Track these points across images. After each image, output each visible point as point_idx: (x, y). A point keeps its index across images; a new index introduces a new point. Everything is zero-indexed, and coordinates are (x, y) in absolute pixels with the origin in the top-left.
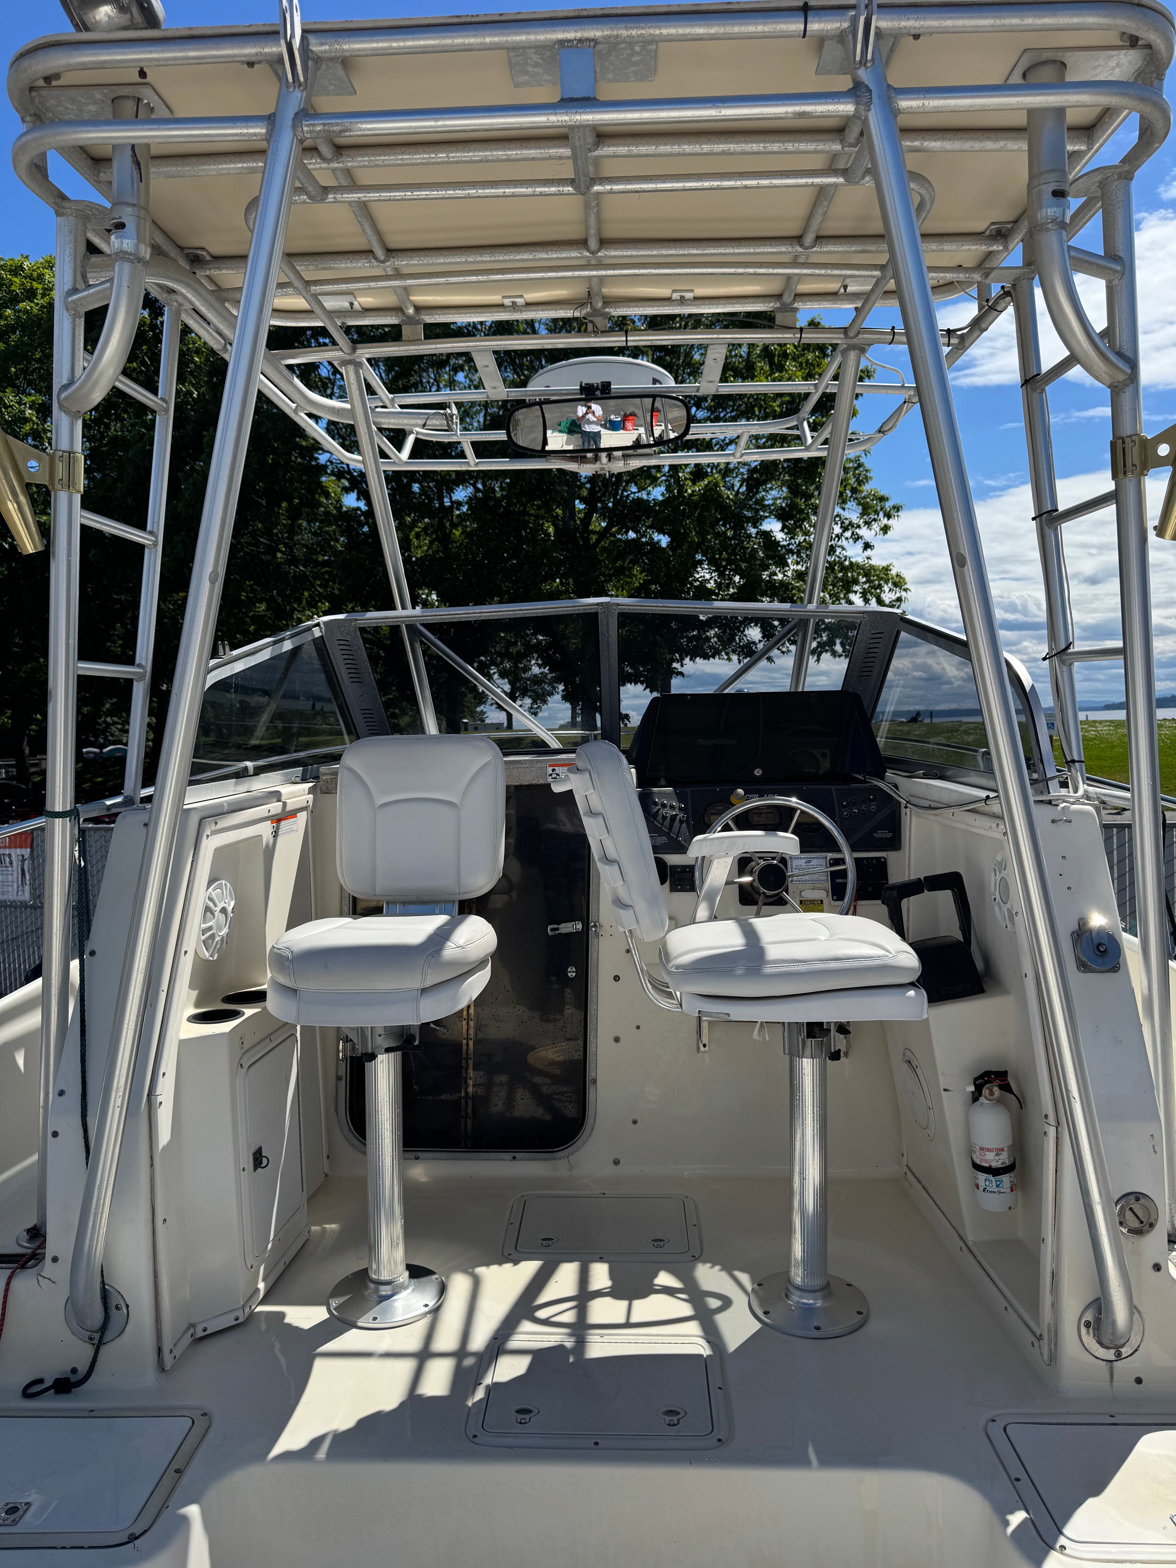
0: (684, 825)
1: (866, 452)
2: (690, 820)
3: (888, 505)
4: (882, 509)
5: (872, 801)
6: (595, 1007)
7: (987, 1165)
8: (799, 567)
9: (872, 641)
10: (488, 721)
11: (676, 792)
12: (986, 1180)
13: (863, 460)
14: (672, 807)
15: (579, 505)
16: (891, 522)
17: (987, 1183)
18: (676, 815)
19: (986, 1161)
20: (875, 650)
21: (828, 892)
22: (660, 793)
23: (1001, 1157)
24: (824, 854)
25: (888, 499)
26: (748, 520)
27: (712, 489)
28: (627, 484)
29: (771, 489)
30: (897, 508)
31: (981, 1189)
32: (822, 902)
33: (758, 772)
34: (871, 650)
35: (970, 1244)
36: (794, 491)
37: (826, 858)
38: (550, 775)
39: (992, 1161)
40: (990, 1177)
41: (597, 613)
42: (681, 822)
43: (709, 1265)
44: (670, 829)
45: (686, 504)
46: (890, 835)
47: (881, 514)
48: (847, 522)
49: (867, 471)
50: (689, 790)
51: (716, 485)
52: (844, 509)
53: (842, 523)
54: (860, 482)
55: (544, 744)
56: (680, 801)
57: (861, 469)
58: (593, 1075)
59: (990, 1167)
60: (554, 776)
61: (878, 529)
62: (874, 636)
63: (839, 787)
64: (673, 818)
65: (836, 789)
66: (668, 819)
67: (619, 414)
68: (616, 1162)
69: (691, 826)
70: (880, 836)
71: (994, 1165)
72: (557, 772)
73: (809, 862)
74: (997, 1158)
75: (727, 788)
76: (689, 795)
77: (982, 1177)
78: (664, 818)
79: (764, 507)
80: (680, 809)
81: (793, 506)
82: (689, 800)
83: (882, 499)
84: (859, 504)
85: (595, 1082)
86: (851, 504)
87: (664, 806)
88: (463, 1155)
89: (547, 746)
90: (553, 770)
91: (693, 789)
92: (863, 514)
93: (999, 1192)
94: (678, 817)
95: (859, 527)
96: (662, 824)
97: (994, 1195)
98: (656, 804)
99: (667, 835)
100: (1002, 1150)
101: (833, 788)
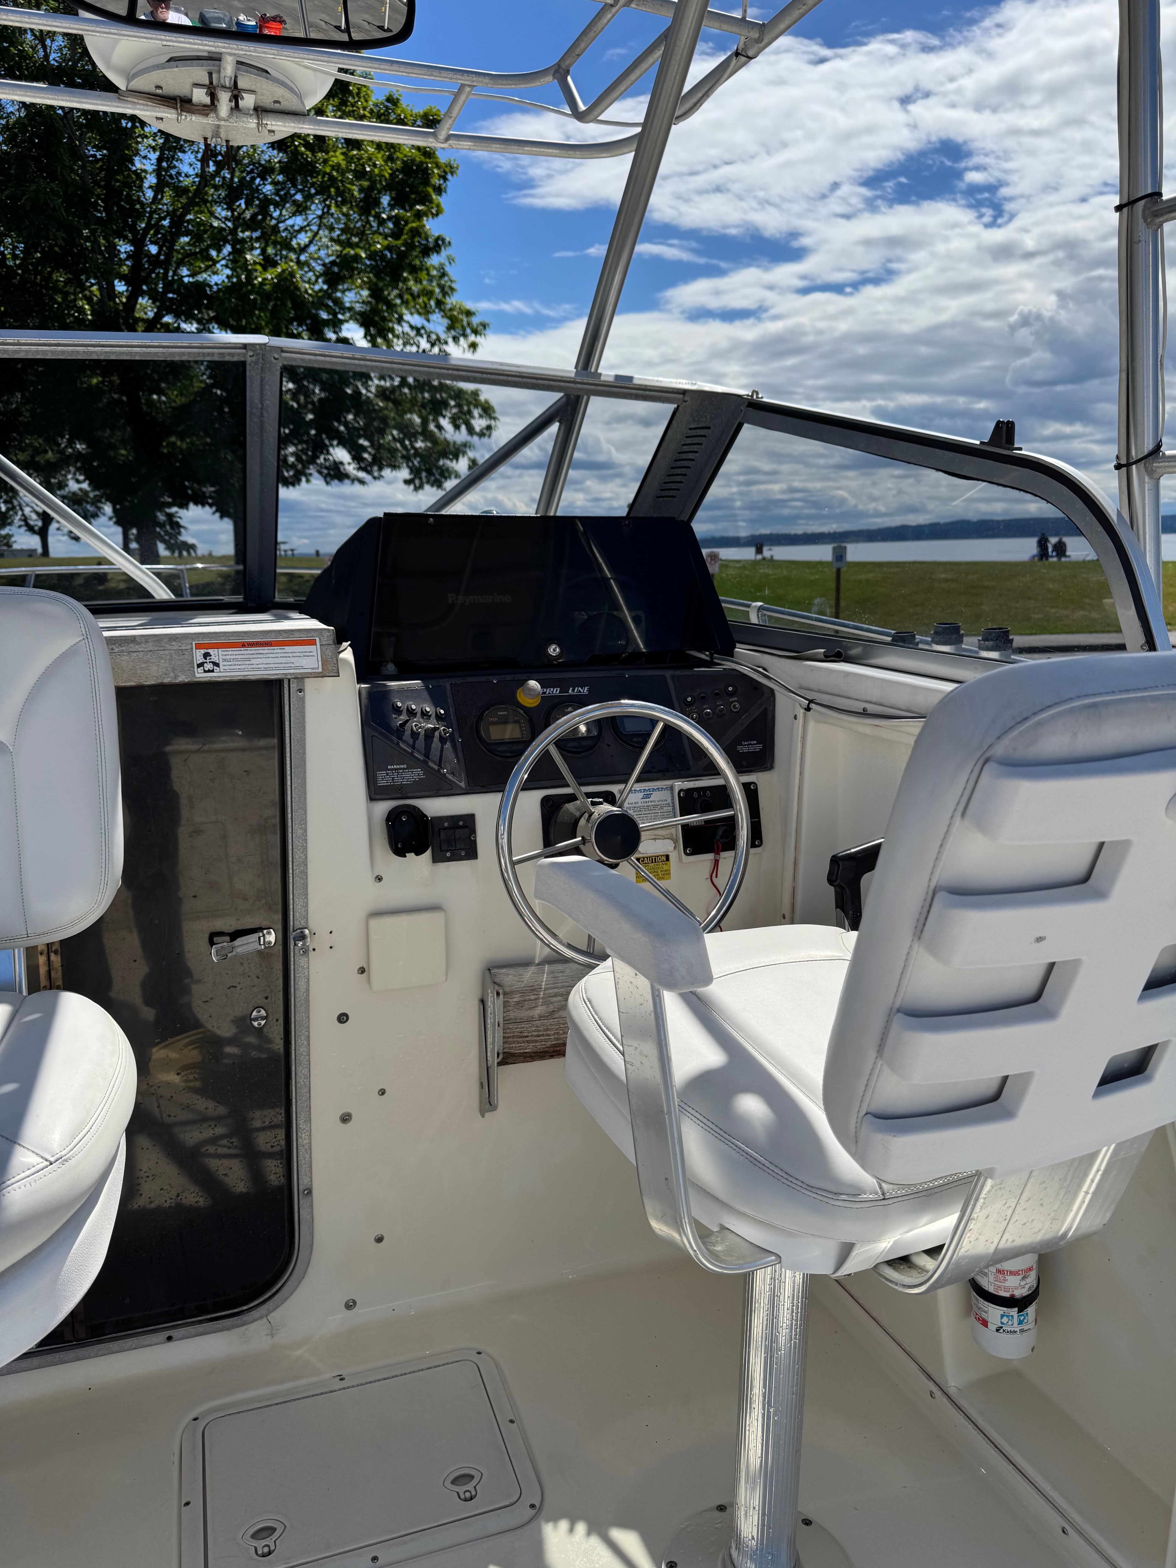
0: (448, 745)
1: (451, 260)
2: (457, 736)
3: (475, 321)
4: (469, 324)
5: (731, 694)
6: (305, 1071)
7: (1007, 1295)
8: (382, 383)
9: (689, 441)
10: (16, 546)
11: (427, 688)
12: (1002, 1316)
13: (448, 269)
14: (425, 715)
15: (120, 287)
16: (479, 339)
17: (1005, 1320)
18: (435, 729)
19: (1006, 1289)
20: (691, 456)
21: (676, 842)
22: (402, 691)
23: (1028, 1280)
24: (669, 783)
25: (474, 314)
26: (326, 323)
27: (286, 279)
28: (177, 268)
29: (349, 290)
30: (484, 326)
31: (992, 1327)
32: (667, 857)
33: (553, 650)
34: (684, 456)
35: (952, 1391)
36: (376, 293)
37: (671, 788)
38: (200, 665)
39: (1016, 1288)
40: (1014, 1312)
41: (243, 364)
42: (443, 740)
43: (564, 1525)
44: (427, 755)
45: (258, 293)
46: (759, 747)
47: (468, 331)
48: (434, 337)
49: (451, 281)
50: (447, 684)
51: (292, 274)
52: (428, 321)
53: (429, 336)
54: (445, 294)
55: (143, 592)
56: (436, 704)
57: (446, 278)
58: (304, 1181)
59: (1012, 1296)
60: (209, 666)
61: (466, 346)
62: (694, 433)
63: (678, 673)
64: (430, 734)
65: (673, 677)
66: (422, 737)
67: (254, 16)
68: (350, 1305)
69: (459, 746)
70: (745, 750)
71: (1020, 1293)
72: (214, 658)
73: (647, 796)
74: (1023, 1283)
75: (508, 677)
76: (449, 693)
77: (994, 1313)
78: (415, 735)
79: (343, 309)
80: (439, 717)
81: (374, 311)
82: (450, 701)
83: (469, 313)
84: (445, 316)
85: (310, 1192)
86: (436, 317)
87: (411, 713)
88: (71, 1354)
89: (150, 596)
90: (206, 655)
91: (453, 681)
92: (450, 328)
93: (1022, 1331)
94: (437, 734)
95: (446, 343)
96: (413, 747)
97: (1015, 1336)
98: (398, 711)
99: (424, 764)
100: (1030, 1269)
101: (668, 674)
